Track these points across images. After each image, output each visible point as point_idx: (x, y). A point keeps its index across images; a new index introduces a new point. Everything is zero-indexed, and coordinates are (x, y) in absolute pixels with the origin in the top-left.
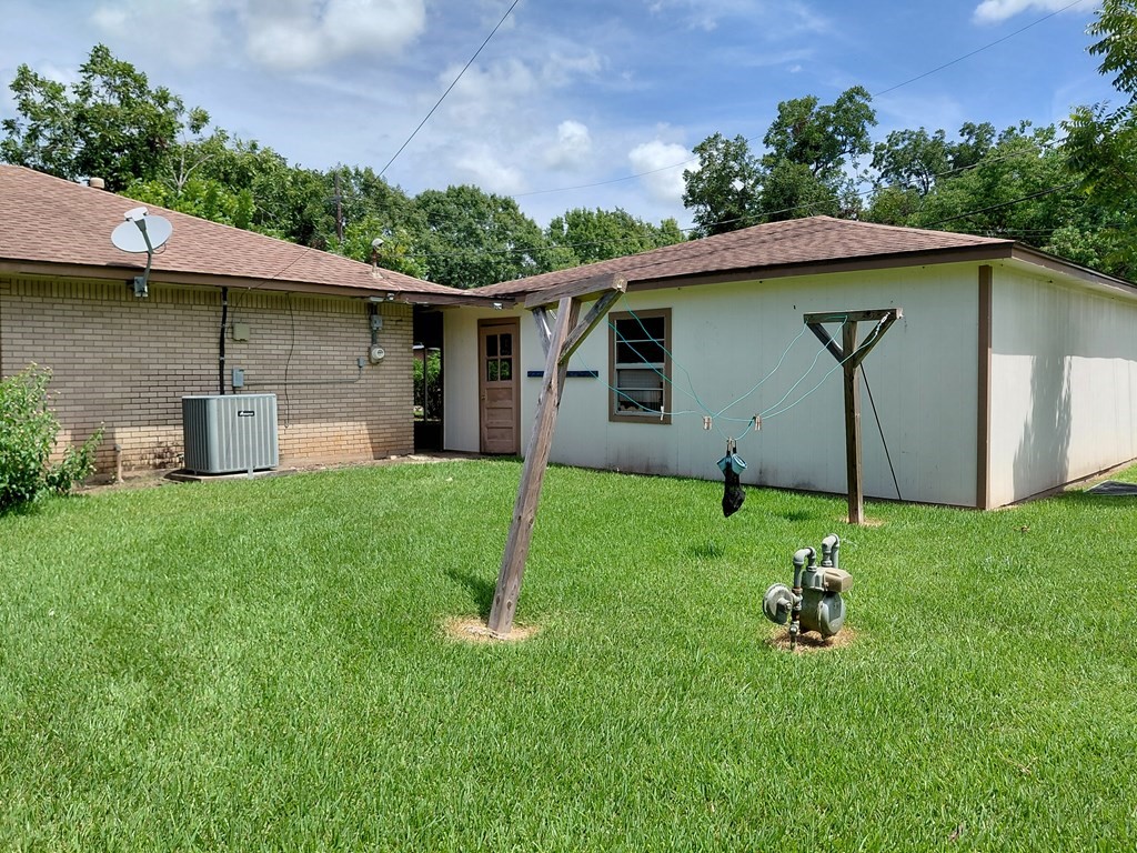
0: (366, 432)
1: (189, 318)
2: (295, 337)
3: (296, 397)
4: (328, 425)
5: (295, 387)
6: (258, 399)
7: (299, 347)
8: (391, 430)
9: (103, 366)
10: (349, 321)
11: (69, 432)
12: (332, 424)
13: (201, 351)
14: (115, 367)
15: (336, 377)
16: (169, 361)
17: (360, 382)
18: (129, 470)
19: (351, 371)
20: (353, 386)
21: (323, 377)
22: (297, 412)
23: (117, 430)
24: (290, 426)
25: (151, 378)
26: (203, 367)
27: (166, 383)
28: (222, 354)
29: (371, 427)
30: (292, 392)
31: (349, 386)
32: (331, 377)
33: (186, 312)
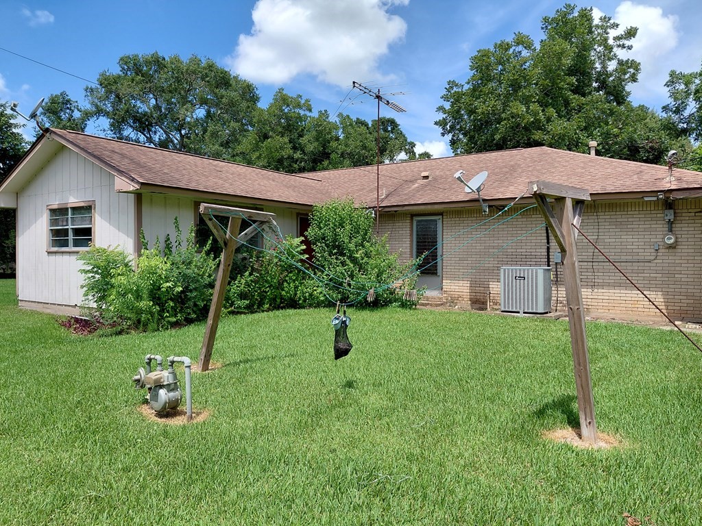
0: (662, 300)
1: (530, 223)
2: (600, 230)
3: (600, 271)
4: (626, 292)
5: (600, 264)
6: (528, 270)
7: (604, 237)
8: (688, 301)
9: (484, 250)
10: (648, 216)
11: (469, 282)
12: (630, 292)
13: (536, 241)
14: (490, 250)
15: (634, 257)
16: (518, 247)
17: (656, 261)
18: (496, 305)
19: (649, 254)
20: (650, 264)
21: (622, 257)
22: (602, 281)
23: (491, 283)
24: (596, 290)
25: (508, 257)
26: (537, 250)
27: (516, 260)
28: (548, 243)
29: (668, 297)
30: (598, 267)
31: (646, 264)
32: (631, 257)
33: (528, 219)
